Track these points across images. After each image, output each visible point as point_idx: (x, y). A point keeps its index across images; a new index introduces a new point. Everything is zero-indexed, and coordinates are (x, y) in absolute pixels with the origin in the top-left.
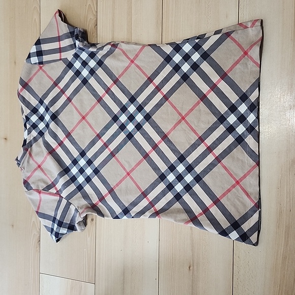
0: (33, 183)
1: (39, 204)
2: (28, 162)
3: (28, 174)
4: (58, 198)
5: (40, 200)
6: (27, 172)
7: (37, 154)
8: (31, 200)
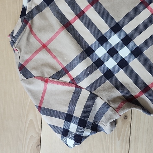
0: (34, 68)
1: (43, 97)
2: (28, 39)
3: (27, 57)
4: (72, 88)
5: (44, 92)
6: (26, 53)
7: (42, 29)
8: (30, 91)
